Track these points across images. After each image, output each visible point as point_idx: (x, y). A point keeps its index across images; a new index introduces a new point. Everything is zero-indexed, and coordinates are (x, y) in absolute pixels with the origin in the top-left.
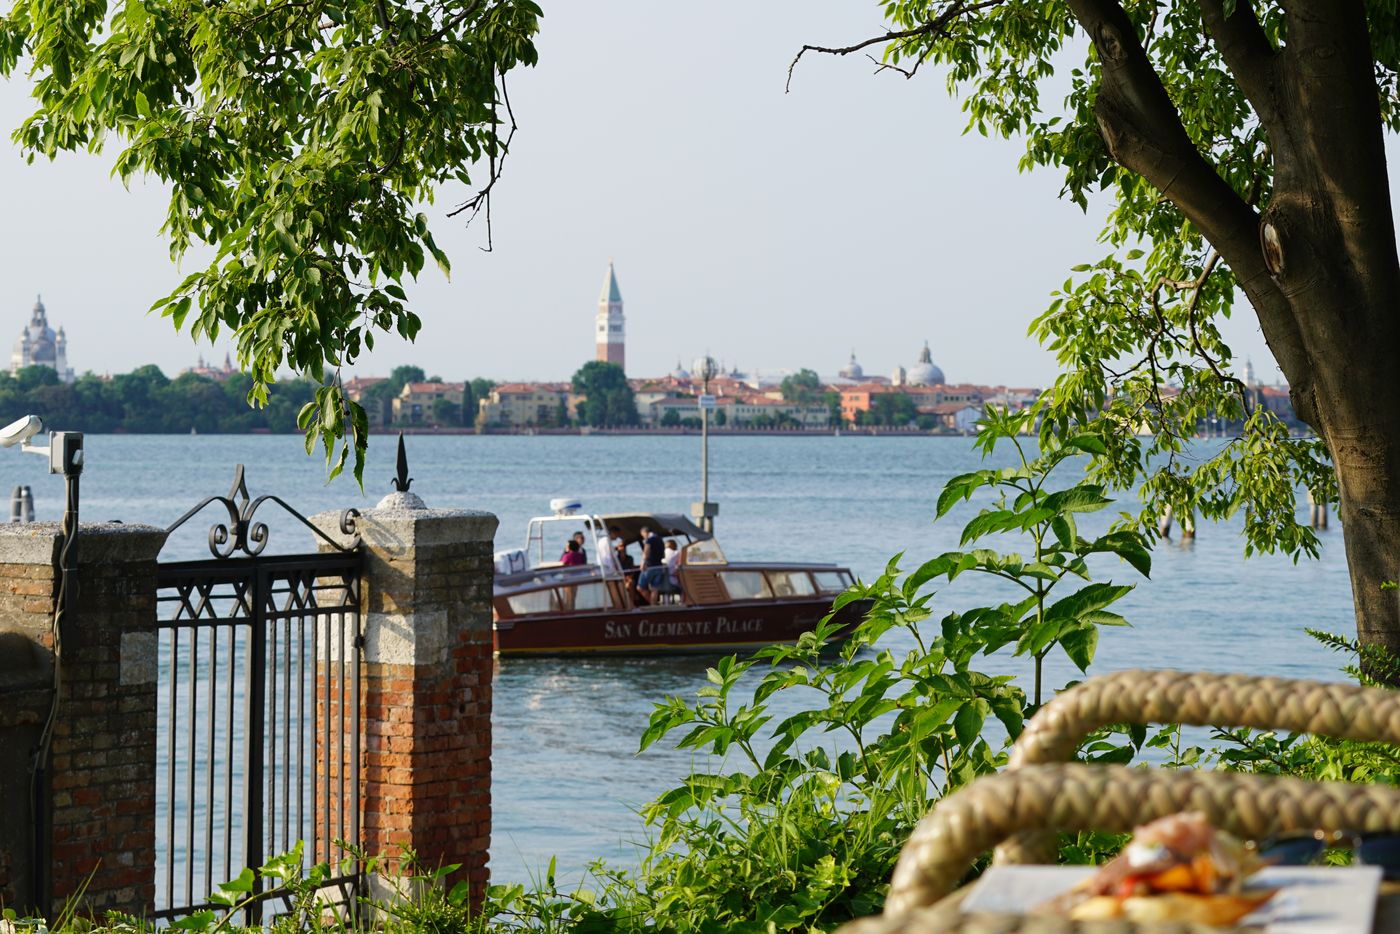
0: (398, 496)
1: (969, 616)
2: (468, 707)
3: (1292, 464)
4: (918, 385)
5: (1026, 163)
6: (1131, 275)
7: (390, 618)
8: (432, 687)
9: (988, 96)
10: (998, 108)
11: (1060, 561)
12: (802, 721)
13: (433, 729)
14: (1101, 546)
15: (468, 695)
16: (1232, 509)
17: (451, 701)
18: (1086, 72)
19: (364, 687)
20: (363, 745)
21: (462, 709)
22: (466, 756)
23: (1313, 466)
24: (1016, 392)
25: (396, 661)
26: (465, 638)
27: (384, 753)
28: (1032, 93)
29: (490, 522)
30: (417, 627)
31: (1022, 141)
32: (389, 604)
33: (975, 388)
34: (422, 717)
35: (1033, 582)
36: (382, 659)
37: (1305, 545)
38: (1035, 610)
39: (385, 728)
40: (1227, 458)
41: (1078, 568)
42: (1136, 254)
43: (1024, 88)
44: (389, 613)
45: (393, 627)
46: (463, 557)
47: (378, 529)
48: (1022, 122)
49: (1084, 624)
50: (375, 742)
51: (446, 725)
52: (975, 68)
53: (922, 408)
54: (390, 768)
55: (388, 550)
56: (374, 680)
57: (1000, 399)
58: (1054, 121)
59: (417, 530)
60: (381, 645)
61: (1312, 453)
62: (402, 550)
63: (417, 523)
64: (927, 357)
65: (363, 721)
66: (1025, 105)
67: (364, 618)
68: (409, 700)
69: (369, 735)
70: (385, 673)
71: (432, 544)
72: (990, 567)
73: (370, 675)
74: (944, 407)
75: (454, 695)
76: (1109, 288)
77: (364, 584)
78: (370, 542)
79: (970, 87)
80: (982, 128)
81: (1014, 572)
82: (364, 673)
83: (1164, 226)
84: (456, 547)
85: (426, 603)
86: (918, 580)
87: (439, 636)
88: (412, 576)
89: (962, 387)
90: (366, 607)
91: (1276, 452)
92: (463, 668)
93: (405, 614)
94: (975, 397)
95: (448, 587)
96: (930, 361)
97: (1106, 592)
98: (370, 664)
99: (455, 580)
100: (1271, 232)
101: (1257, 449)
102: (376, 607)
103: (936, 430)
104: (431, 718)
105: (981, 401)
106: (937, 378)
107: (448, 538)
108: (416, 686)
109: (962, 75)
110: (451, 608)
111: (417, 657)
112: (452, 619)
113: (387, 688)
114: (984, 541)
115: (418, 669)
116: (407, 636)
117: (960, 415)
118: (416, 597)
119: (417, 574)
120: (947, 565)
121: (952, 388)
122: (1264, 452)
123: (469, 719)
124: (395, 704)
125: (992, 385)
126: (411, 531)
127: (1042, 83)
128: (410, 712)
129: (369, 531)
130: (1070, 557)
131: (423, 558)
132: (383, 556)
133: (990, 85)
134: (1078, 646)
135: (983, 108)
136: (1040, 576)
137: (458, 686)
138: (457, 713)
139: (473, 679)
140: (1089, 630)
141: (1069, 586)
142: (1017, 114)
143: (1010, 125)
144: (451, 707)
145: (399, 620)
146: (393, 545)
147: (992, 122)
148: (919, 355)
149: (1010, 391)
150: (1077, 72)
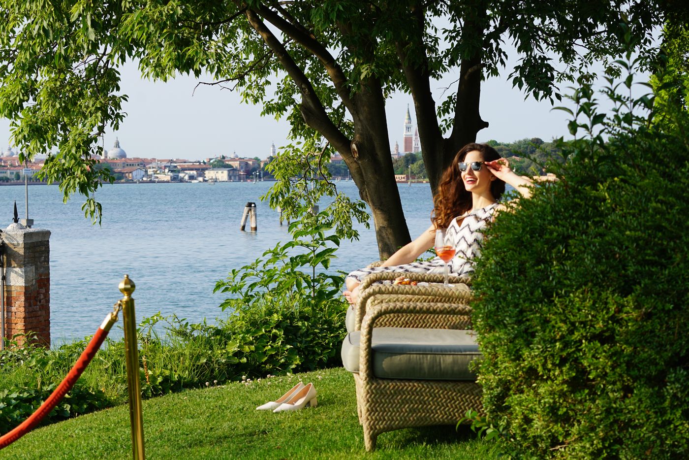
0: (15, 224)
1: (297, 257)
2: (42, 301)
3: (351, 210)
4: (114, 159)
5: (263, 113)
6: (297, 150)
7: (15, 269)
8: (30, 294)
9: (249, 92)
10: (252, 95)
11: (318, 243)
12: (254, 284)
13: (31, 309)
14: (328, 239)
15: (42, 297)
16: (332, 225)
17: (36, 299)
18: (281, 84)
19: (6, 295)
20: (5, 316)
21: (40, 302)
22: (42, 319)
23: (359, 211)
24: (161, 161)
25: (18, 284)
26: (41, 276)
27: (13, 318)
28: (263, 90)
29: (48, 234)
30: (25, 272)
31: (261, 106)
32: (14, 264)
33: (141, 159)
34: (27, 305)
35: (312, 248)
36: (12, 284)
37: (355, 236)
38: (312, 255)
39: (14, 309)
40: (330, 209)
41: (323, 244)
42: (299, 143)
43: (261, 89)
44: (14, 267)
45: (16, 272)
46: (39, 246)
47: (10, 237)
48: (260, 99)
49: (326, 258)
50: (10, 314)
51: (35, 307)
52: (245, 82)
53: (116, 170)
54: (16, 324)
55: (13, 244)
56: (9, 292)
57: (154, 165)
58: (272, 100)
59: (24, 237)
60: (11, 279)
61: (357, 207)
62: (18, 244)
63: (25, 234)
64: (117, 145)
65: (5, 307)
66: (261, 94)
67: (5, 269)
68: (23, 299)
69: (7, 312)
70: (13, 289)
71: (29, 242)
72: (302, 245)
73: (8, 290)
74: (127, 169)
75: (38, 297)
76: (291, 154)
77: (5, 257)
78: (6, 242)
79: (243, 89)
80: (246, 101)
81: (307, 246)
82: (5, 289)
83: (308, 135)
84: (37, 242)
85: (28, 263)
86: (284, 248)
87: (32, 275)
88: (23, 254)
89: (135, 159)
90: (5, 265)
91: (346, 207)
92: (40, 287)
93: (20, 267)
94: (141, 164)
95: (35, 257)
96: (119, 147)
97: (331, 250)
98: (7, 286)
99: (37, 255)
100: (354, 146)
101: (340, 206)
102: (9, 265)
103: (123, 181)
104: (30, 305)
105: (144, 166)
106: (123, 155)
107: (35, 239)
108: (25, 294)
109: (241, 85)
110: (36, 265)
111: (25, 283)
112: (36, 269)
113: (14, 294)
114: (300, 238)
115: (26, 287)
116: (21, 276)
117: (134, 173)
118: (24, 261)
119: (25, 253)
120: (291, 244)
121: (130, 159)
122: (343, 207)
123: (42, 305)
124: (17, 300)
125: (149, 157)
126: (22, 237)
127: (266, 87)
128: (23, 303)
129: (6, 238)
130: (321, 242)
131: (27, 247)
132: (12, 246)
133: (250, 87)
134: (325, 263)
135: (247, 95)
136: (314, 247)
137: (39, 293)
138: (38, 303)
139: (43, 291)
140: (328, 260)
141: (321, 249)
142: (258, 97)
143: (256, 101)
144: (37, 301)
145: (17, 269)
146: (15, 243)
147: (250, 100)
148: (114, 144)
149: (158, 161)
150: (278, 84)
